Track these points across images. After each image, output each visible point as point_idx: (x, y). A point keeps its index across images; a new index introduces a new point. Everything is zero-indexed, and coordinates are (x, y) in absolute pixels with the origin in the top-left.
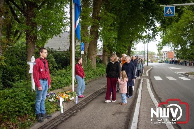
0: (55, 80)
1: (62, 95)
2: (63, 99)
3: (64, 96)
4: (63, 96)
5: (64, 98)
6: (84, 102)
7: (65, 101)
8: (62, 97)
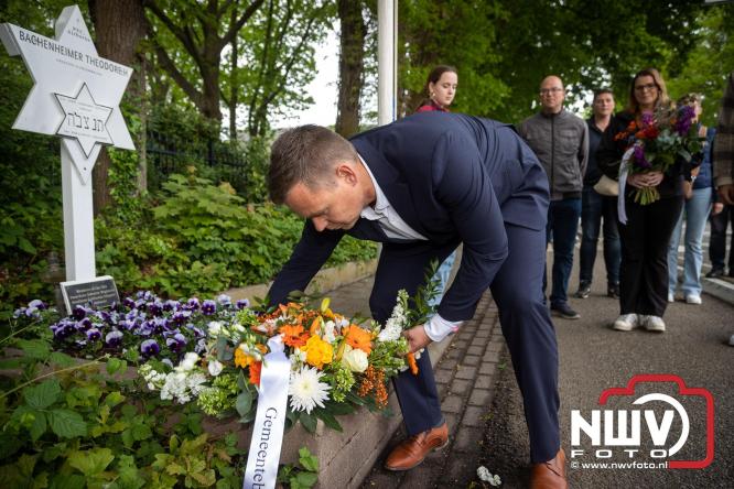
0: (261, 219)
1: (307, 325)
2: (311, 377)
3: (330, 336)
4: (313, 341)
5: (329, 371)
6: (466, 372)
7: (330, 403)
8: (301, 353)
